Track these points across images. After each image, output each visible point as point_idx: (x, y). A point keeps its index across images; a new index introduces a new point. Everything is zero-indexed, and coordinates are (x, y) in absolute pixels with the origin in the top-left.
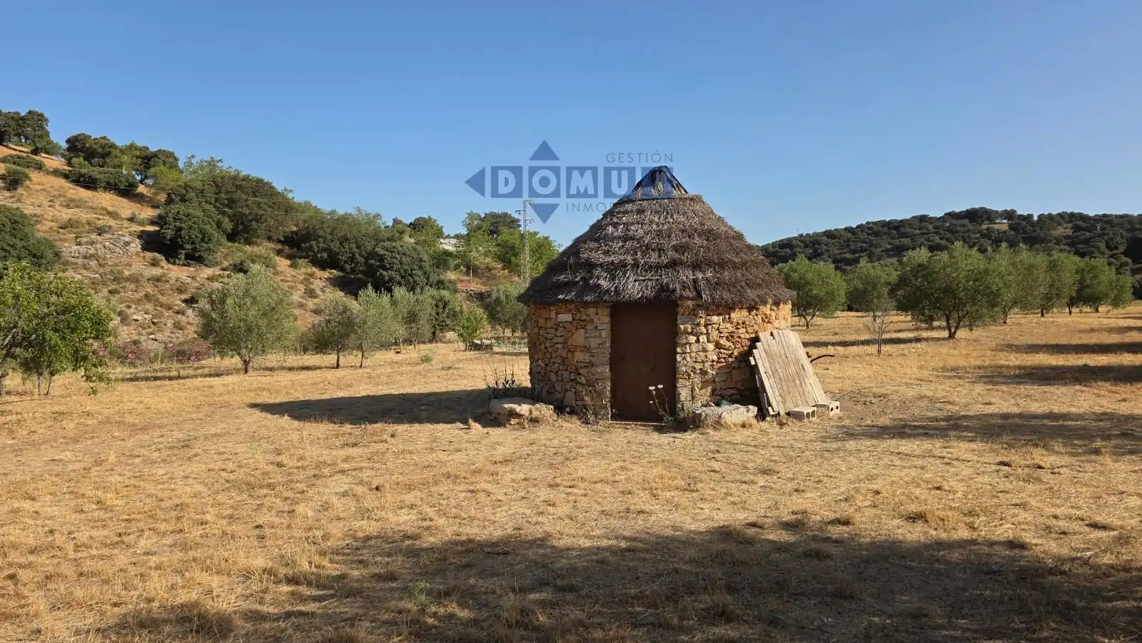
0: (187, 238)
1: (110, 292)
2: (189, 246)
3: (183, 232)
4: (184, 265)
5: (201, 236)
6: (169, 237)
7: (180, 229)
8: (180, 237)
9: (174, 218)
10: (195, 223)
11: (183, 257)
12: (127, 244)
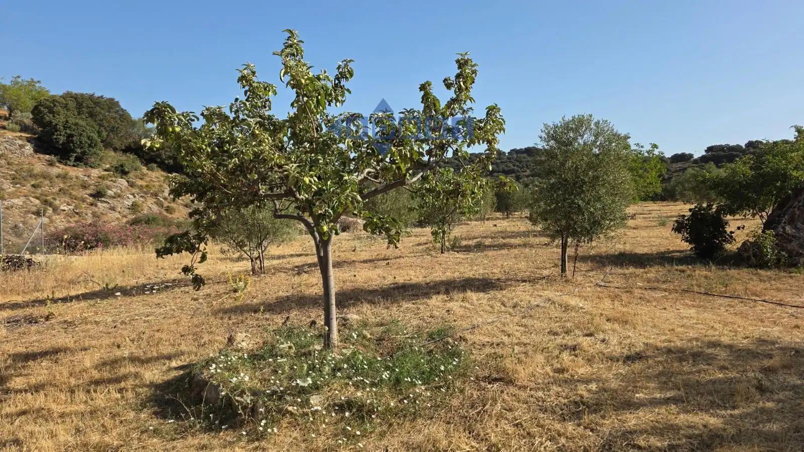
0: (78, 143)
1: (33, 186)
2: (79, 150)
3: (75, 138)
4: (74, 166)
5: (89, 142)
6: (61, 142)
7: (71, 136)
8: (72, 142)
9: (64, 126)
10: (84, 131)
11: (73, 159)
12: (22, 146)
